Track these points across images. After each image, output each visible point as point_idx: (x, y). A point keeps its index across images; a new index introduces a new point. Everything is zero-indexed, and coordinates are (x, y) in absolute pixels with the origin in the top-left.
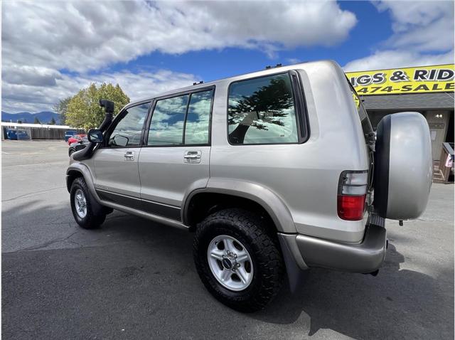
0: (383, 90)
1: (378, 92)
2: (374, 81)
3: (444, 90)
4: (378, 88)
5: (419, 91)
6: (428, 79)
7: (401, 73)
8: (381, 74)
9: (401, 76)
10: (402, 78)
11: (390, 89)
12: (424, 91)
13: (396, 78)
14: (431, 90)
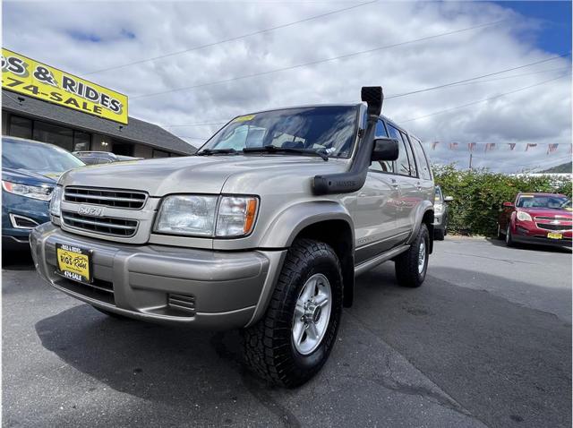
0: (26, 88)
1: (19, 88)
2: (10, 68)
3: (92, 112)
4: (18, 83)
5: (69, 105)
6: (77, 93)
7: (47, 72)
8: (20, 62)
9: (48, 76)
10: (49, 79)
11: (35, 90)
12: (74, 107)
13: (41, 76)
14: (81, 109)
